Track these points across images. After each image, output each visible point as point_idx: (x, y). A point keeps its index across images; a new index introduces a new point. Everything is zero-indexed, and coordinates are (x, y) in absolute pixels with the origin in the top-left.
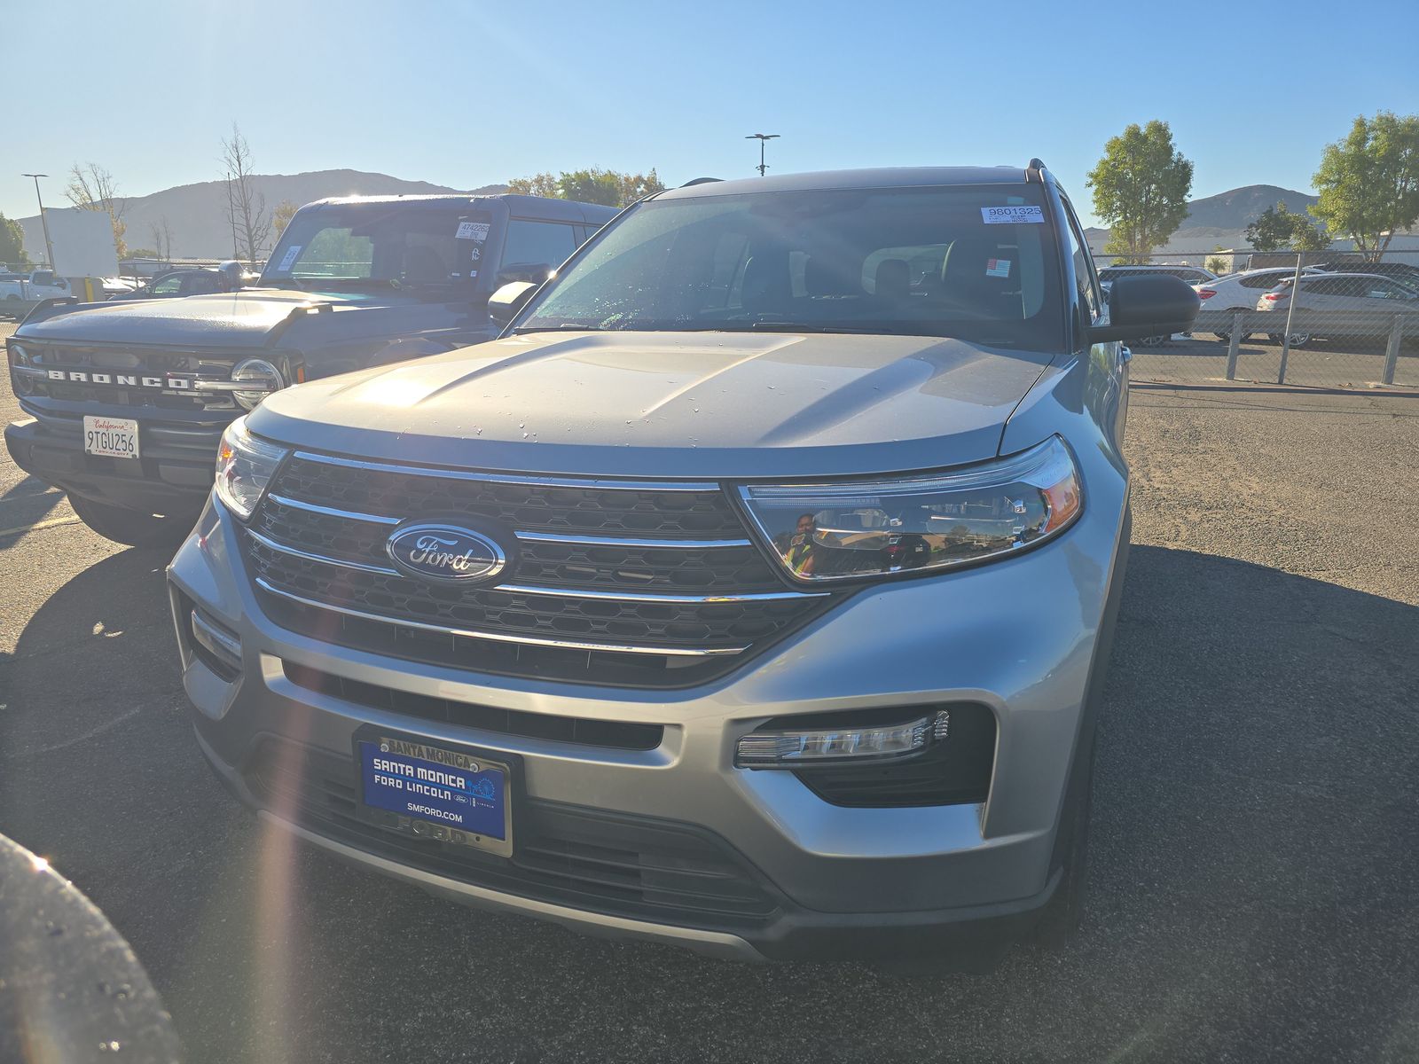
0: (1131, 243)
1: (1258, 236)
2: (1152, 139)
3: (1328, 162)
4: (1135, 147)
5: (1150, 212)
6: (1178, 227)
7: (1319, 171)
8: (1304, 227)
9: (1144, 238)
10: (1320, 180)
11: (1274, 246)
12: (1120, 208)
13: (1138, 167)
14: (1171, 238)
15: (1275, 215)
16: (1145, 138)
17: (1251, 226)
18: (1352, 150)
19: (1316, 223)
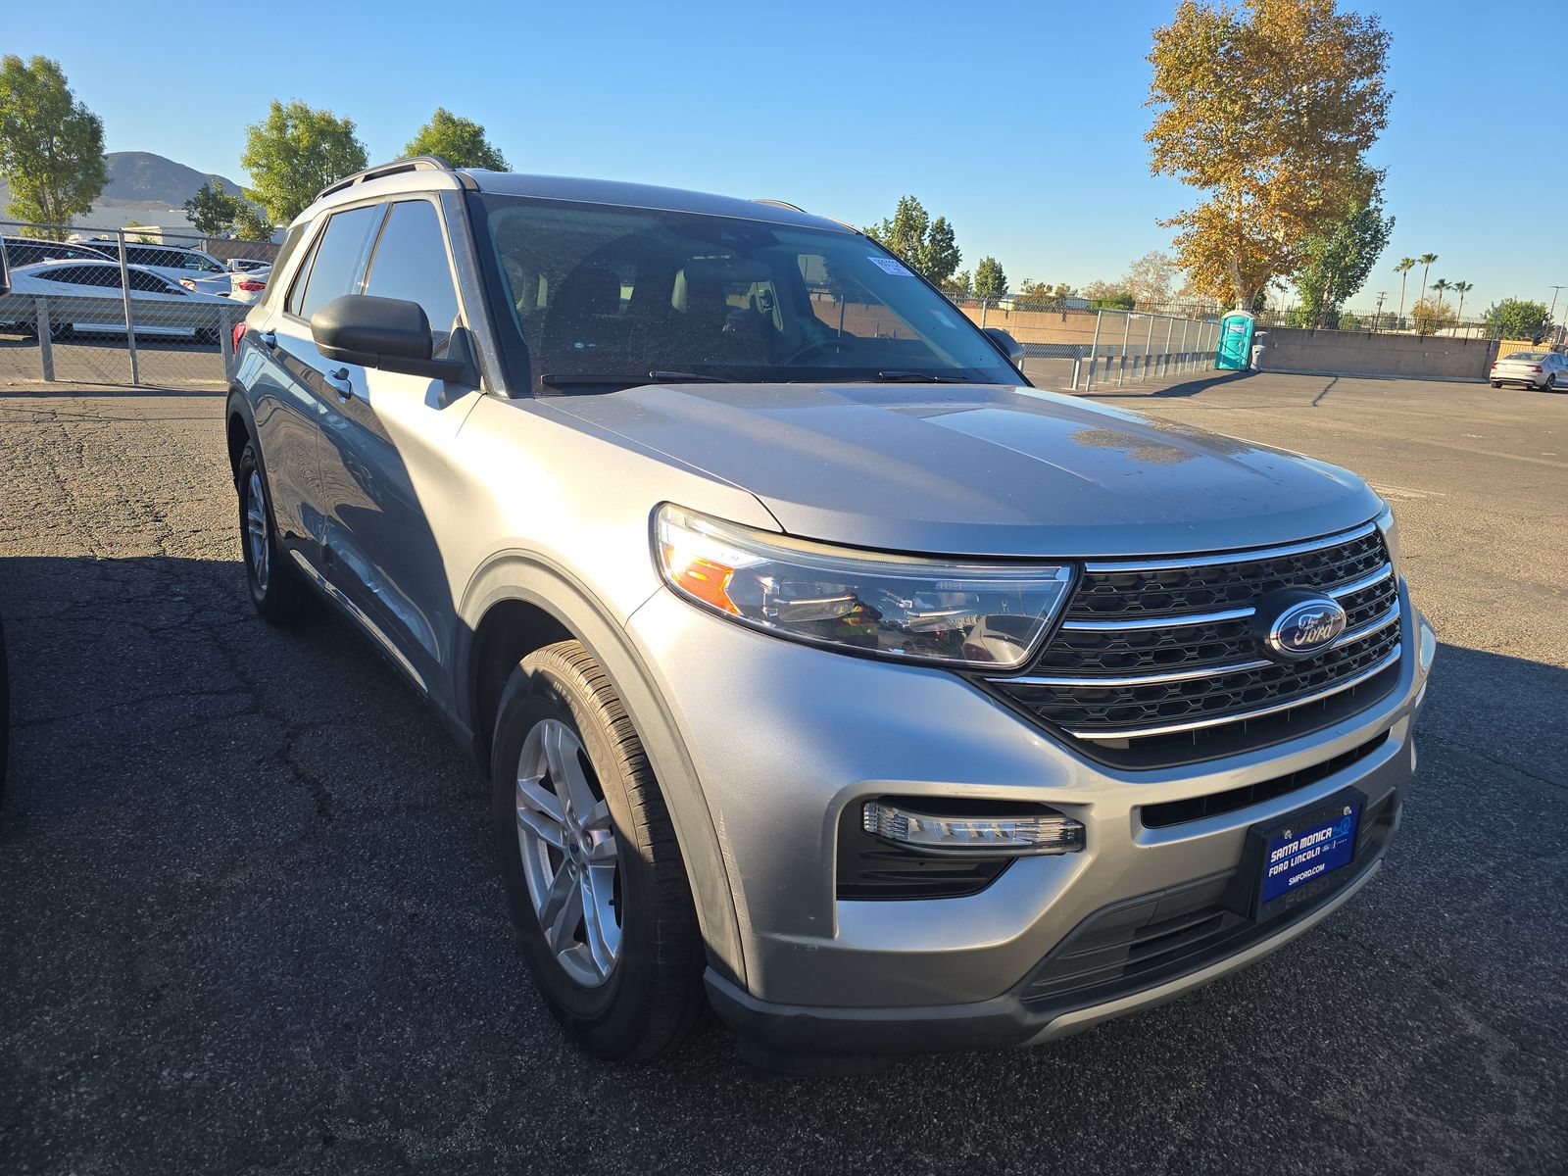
0: (42, 207)
1: (199, 216)
2: (41, 78)
3: (253, 145)
4: (21, 85)
5: (58, 170)
6: (99, 194)
7: (246, 152)
8: (244, 212)
9: (58, 203)
10: (250, 163)
11: (218, 229)
12: (16, 159)
13: (32, 112)
14: (94, 205)
15: (213, 195)
16: (32, 77)
17: (189, 203)
18: (275, 135)
19: (255, 208)
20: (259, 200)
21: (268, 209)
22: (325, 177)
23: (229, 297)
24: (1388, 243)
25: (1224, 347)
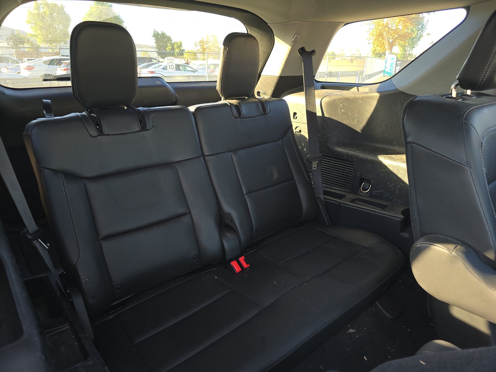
1: (12, 43)
8: (28, 40)
10: (28, 22)
11: (20, 47)
15: (16, 35)
17: (8, 39)
18: (36, 12)
19: (32, 39)
20: (33, 35)
21: (37, 39)
22: (56, 26)
23: (20, 74)
24: (426, 29)
25: (386, 68)
